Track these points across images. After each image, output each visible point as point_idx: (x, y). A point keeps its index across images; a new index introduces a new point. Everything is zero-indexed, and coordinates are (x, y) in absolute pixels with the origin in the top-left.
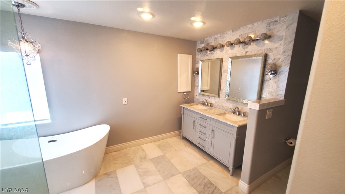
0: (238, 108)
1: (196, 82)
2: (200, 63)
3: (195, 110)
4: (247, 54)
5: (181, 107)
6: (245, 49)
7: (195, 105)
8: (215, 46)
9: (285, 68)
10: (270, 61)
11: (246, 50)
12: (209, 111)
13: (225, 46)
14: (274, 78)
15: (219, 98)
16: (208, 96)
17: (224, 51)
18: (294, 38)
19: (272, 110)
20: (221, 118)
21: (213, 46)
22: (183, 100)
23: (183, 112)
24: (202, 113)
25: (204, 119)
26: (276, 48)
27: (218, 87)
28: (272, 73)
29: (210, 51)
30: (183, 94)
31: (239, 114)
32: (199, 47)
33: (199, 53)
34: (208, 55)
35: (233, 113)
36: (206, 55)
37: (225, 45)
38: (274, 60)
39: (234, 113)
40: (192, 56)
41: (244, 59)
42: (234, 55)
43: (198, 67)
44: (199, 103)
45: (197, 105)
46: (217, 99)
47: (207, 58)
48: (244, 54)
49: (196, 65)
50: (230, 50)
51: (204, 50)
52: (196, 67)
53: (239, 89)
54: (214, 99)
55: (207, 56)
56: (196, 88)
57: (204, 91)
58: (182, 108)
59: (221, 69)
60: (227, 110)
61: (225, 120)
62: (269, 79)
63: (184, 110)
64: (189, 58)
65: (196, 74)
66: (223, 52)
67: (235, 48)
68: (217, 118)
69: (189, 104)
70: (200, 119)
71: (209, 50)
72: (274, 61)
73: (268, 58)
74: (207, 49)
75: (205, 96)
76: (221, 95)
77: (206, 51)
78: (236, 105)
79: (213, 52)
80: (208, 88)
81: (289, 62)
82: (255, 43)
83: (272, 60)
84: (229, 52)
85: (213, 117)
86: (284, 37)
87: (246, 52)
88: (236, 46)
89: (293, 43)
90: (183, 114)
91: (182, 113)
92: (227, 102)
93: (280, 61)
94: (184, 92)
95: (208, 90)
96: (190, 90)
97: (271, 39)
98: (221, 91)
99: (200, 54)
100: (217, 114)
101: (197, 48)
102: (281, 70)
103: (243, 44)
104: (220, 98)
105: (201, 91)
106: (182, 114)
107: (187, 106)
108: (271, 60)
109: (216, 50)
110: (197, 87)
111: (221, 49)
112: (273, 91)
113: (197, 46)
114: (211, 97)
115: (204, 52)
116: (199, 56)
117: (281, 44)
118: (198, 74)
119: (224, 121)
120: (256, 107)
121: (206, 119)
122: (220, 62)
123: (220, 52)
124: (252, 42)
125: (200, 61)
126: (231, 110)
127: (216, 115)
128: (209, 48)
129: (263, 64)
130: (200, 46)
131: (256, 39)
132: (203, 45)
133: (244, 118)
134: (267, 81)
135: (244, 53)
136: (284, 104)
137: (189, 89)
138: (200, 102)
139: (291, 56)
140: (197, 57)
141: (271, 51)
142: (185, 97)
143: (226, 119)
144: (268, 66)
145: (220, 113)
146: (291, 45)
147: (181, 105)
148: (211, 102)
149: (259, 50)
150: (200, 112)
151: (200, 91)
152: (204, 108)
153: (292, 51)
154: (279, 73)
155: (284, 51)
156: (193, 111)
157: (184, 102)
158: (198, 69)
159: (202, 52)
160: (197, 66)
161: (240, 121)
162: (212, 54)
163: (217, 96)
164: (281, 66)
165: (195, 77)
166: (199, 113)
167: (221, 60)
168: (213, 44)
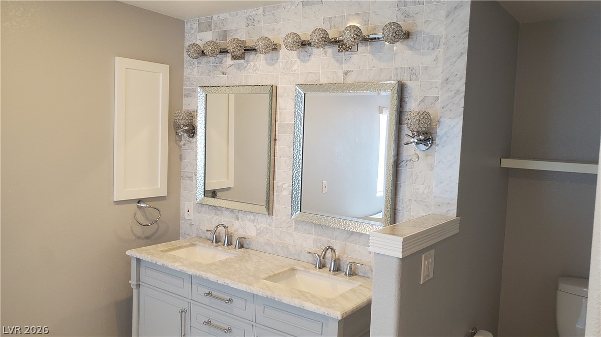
0: (333, 250)
1: (184, 162)
2: (201, 95)
3: (185, 269)
4: (350, 79)
5: (129, 258)
6: (341, 63)
7: (185, 247)
8: (249, 44)
9: (452, 126)
10: (413, 106)
11: (345, 68)
12: (237, 266)
13: (283, 47)
14: (427, 155)
15: (269, 218)
16: (232, 210)
17: (280, 65)
18: (466, 45)
19: (433, 252)
20: (281, 292)
21: (244, 42)
22: (138, 230)
23: (138, 279)
24: (212, 277)
25: (222, 299)
26: (426, 68)
27: (265, 180)
28: (420, 140)
29: (234, 58)
30: (135, 205)
31: (337, 269)
32: (194, 42)
33: (195, 61)
34: (227, 71)
35: (320, 268)
36: (220, 69)
37: (282, 43)
38: (423, 101)
39: (322, 266)
40: (170, 69)
41: (340, 94)
42: (310, 80)
43: (191, 108)
44: (199, 237)
45: (192, 245)
46: (263, 221)
47: (223, 80)
48: (340, 78)
49: (186, 101)
50: (298, 61)
51: (214, 54)
52: (185, 108)
53: (325, 183)
54: (253, 221)
55: (224, 73)
56: (185, 182)
57: (214, 194)
58: (134, 264)
59: (273, 122)
60: (297, 257)
61: (299, 298)
62: (415, 159)
63: (142, 270)
64: (160, 74)
65: (186, 135)
66: (276, 66)
67: (313, 58)
68: (269, 294)
69: (162, 246)
70: (207, 300)
71: (229, 55)
72: (422, 104)
73: (406, 95)
74: (225, 52)
75: (221, 211)
76: (276, 206)
77: (220, 56)
78: (325, 241)
79: (242, 61)
80: (230, 183)
81: (461, 110)
82: (369, 47)
83: (417, 103)
84: (295, 67)
85: (256, 289)
86: (443, 40)
87: (346, 74)
88: (315, 50)
89: (465, 57)
90: (138, 286)
91: (133, 282)
92: (296, 228)
93: (438, 105)
94: (139, 201)
95: (228, 189)
96: (164, 193)
97: (410, 42)
98: (275, 193)
99: (199, 63)
100: (267, 276)
101: (187, 44)
102: (443, 132)
103: (336, 48)
104: (274, 217)
105: (206, 193)
106: (134, 287)
107: (152, 255)
108: (416, 101)
109: (251, 56)
110: (192, 177)
111: (269, 55)
112: (426, 192)
113: (187, 36)
114: (241, 215)
115: (212, 59)
116: (194, 71)
117: (436, 59)
118: (192, 132)
119: (296, 302)
120: (394, 248)
121: (230, 300)
122: (267, 96)
123: (269, 64)
124: (360, 44)
125: (199, 90)
126: (310, 258)
127: (266, 279)
128: (230, 48)
129: (395, 113)
130: (198, 38)
131: (371, 37)
132: (208, 36)
133: (356, 283)
134: (408, 163)
135: (341, 75)
136: (457, 231)
137: (159, 188)
138: (203, 236)
139: (464, 94)
140: (187, 72)
141: (414, 77)
142: (143, 221)
143: (300, 291)
144: (410, 120)
145: (276, 272)
146: (462, 64)
147: (128, 253)
148: (241, 233)
149: (381, 69)
150: (205, 275)
151: (200, 195)
152: (221, 254)
153: (464, 80)
154: (438, 141)
155: (447, 79)
156: (181, 272)
157: (139, 238)
158: (192, 115)
159: (204, 59)
160: (187, 105)
161: (343, 296)
162: (239, 68)
163: (264, 210)
164: (442, 120)
165: (182, 143)
166: (200, 278)
167: (273, 91)
168: (242, 35)
